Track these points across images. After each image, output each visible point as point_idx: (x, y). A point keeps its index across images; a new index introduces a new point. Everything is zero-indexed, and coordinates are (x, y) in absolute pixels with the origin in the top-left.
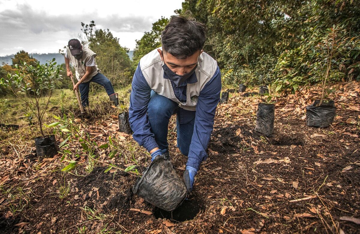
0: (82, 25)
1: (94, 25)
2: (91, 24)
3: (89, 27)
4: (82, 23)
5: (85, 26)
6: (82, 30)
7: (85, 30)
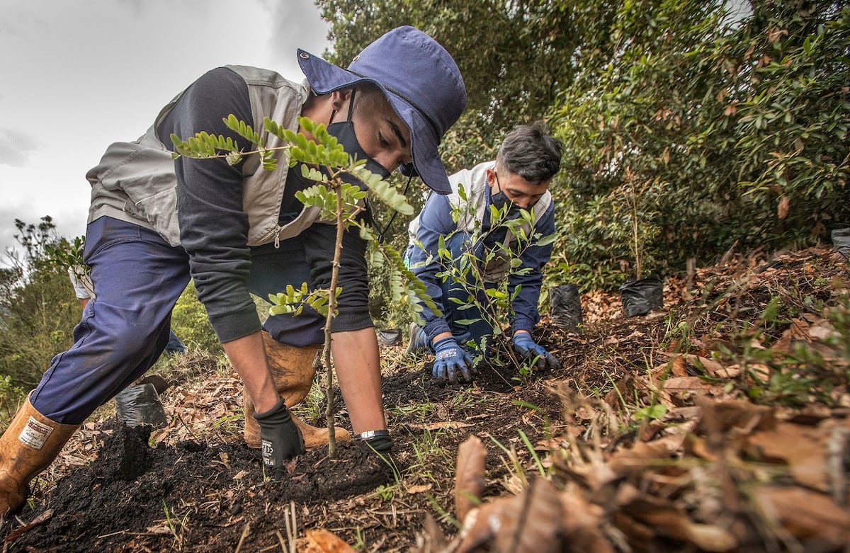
0: (17, 225)
1: (52, 226)
2: (44, 224)
3: (37, 231)
4: (17, 221)
5: (25, 229)
6: (16, 237)
7: (25, 239)
